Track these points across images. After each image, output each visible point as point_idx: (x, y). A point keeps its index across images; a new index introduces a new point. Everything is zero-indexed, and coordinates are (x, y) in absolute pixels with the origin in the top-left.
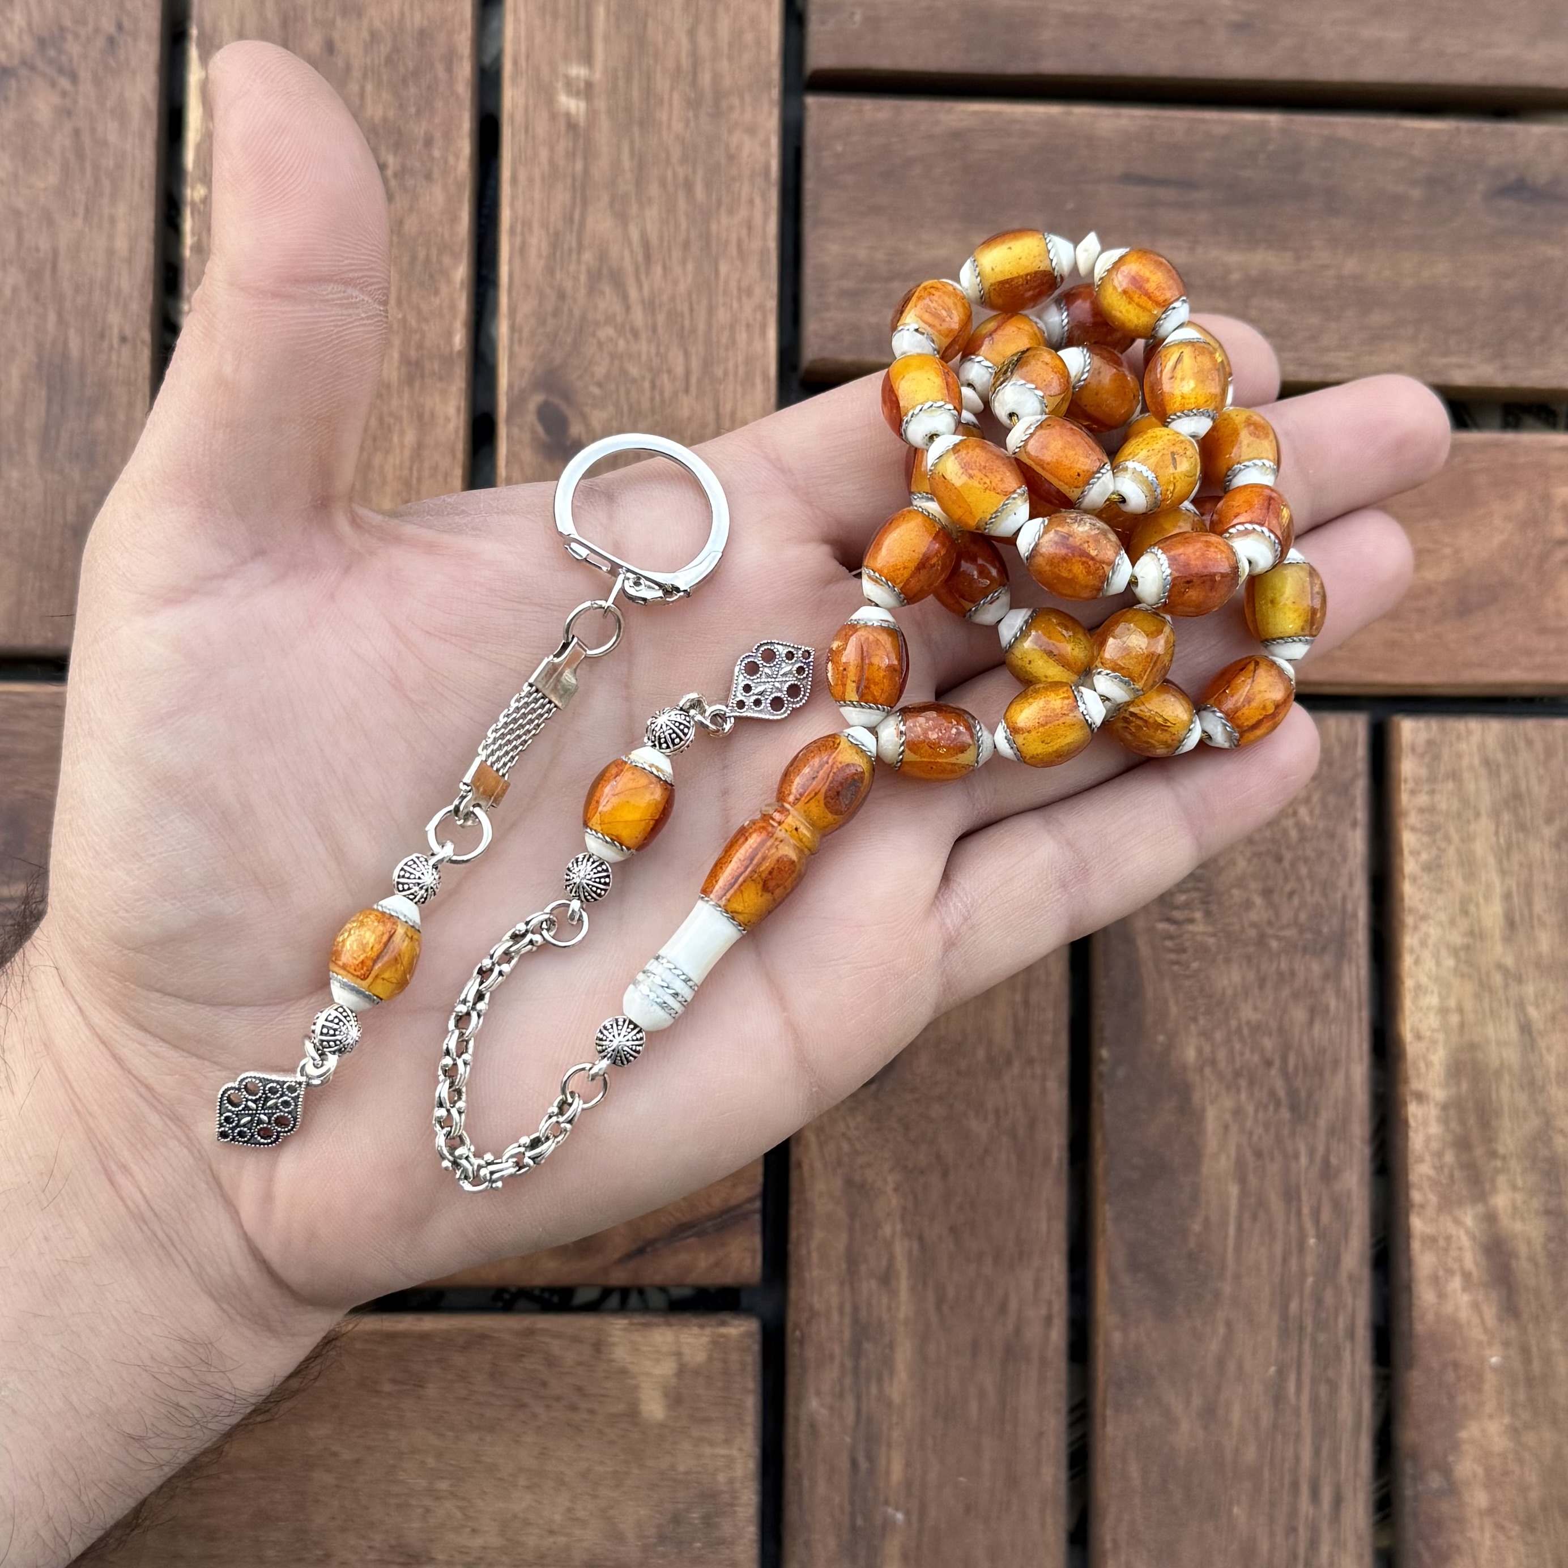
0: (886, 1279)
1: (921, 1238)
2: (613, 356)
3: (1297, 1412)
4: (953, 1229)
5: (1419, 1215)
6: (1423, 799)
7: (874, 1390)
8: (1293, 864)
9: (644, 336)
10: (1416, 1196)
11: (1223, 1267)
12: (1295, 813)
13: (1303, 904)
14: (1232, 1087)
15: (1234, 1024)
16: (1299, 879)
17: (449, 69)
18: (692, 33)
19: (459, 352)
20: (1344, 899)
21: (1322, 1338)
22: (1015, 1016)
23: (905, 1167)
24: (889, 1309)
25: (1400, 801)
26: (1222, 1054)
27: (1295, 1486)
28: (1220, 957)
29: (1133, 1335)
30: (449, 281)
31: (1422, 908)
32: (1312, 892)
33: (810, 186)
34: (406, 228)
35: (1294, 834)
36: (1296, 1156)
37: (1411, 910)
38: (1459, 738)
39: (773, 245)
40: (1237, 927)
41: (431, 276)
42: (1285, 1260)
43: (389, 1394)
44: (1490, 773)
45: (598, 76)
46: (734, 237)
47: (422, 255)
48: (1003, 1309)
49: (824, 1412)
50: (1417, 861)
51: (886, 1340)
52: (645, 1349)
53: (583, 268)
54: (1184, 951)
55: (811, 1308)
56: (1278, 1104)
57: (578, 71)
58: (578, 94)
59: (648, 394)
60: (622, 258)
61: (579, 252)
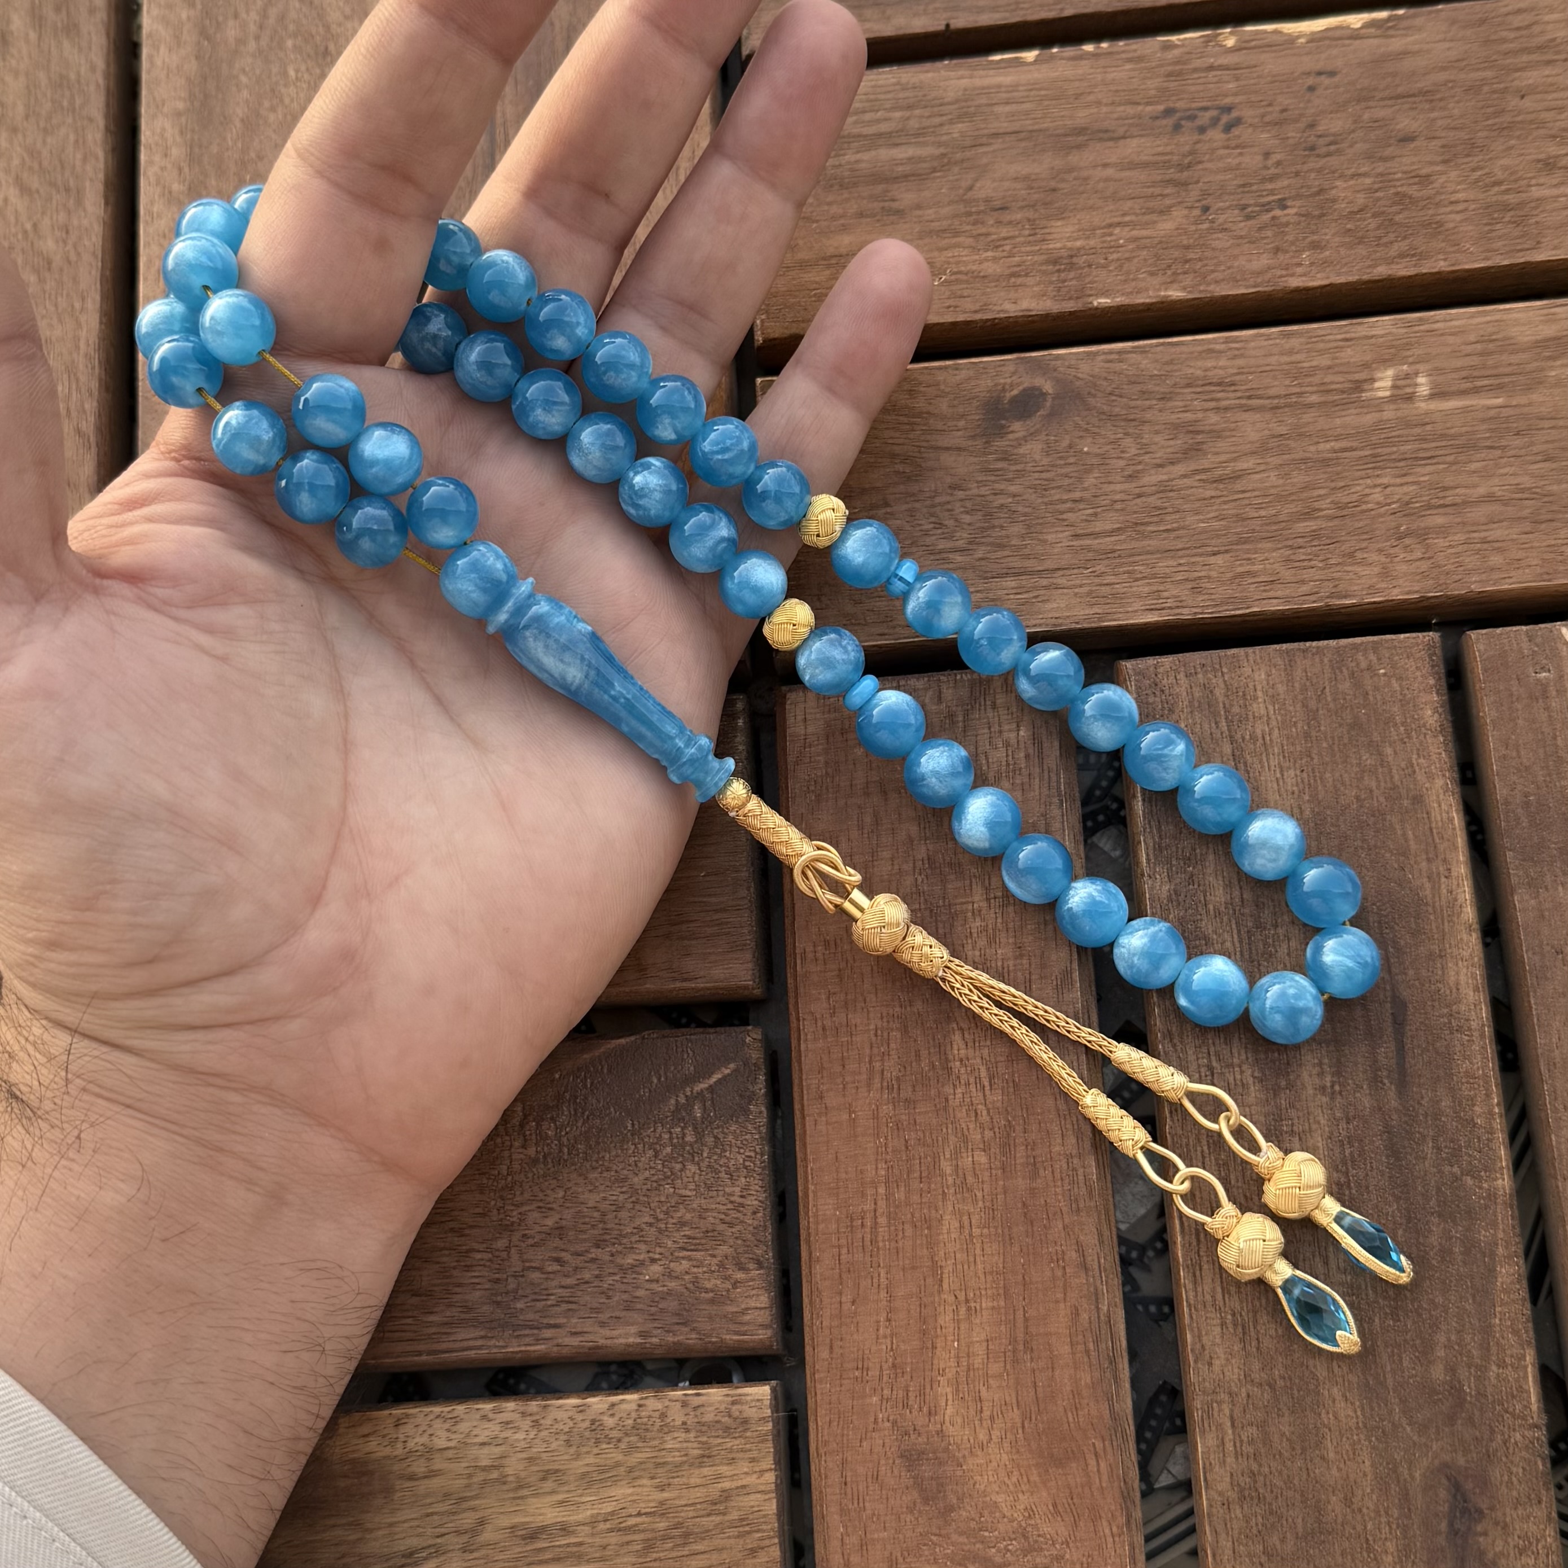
2: (1103, 456)
6: (677, 1417)
8: (593, 1260)
9: (1131, 486)
12: (653, 1261)
13: (549, 1276)
16: (576, 1269)
17: (1402, 256)
18: (1489, 498)
19: (1089, 303)
20: (556, 1326)
25: (671, 1390)
30: (1165, 284)
31: (548, 1421)
32: (563, 1287)
34: (1220, 235)
37: (545, 1408)
38: (753, 1460)
39: (1256, 608)
40: (518, 1199)
44: (712, 1503)
45: (1422, 406)
46: (1257, 567)
50: (603, 1414)
53: (1200, 415)
57: (1423, 385)
58: (1394, 387)
60: (1217, 453)
61: (1217, 409)
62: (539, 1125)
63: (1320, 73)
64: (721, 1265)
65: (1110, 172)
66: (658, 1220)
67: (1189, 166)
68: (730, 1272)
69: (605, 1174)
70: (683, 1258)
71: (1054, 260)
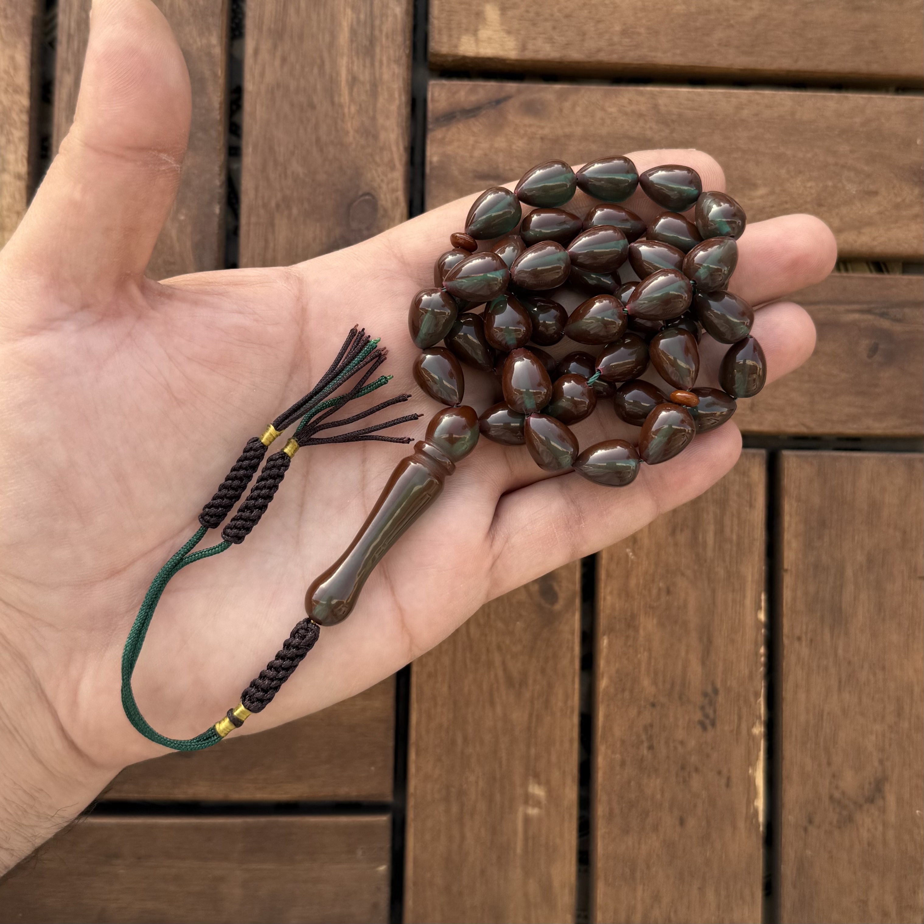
63: (729, 779)
65: (683, 654)
67: (680, 698)
71: (633, 617)
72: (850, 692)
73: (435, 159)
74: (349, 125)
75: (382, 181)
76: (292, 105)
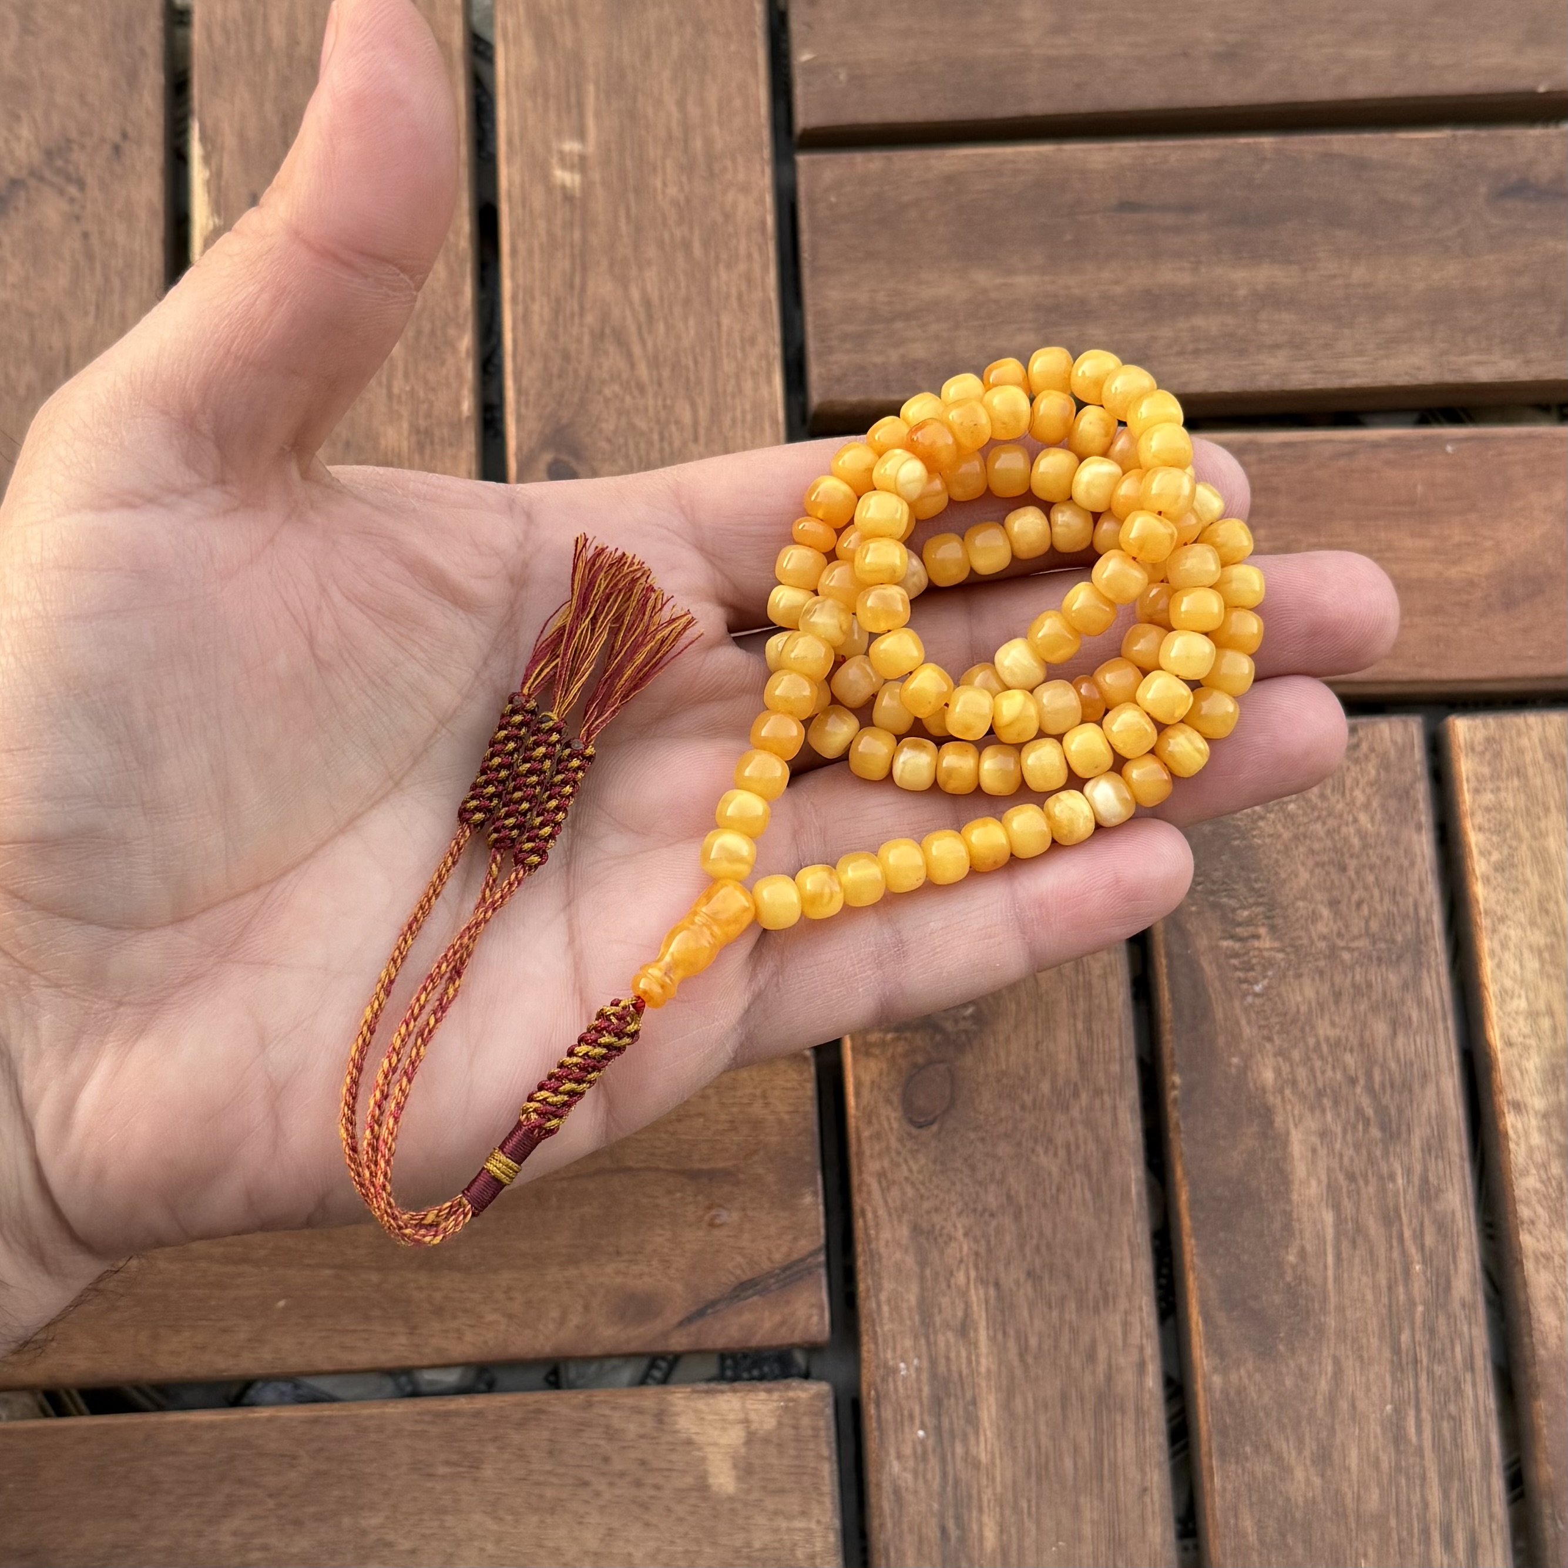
0: (965, 1329)
1: (997, 1285)
2: (621, 412)
3: (1420, 1451)
4: (1030, 1274)
5: (1530, 1233)
6: (1488, 798)
7: (959, 1450)
8: (1357, 873)
9: (650, 391)
10: (1524, 1212)
11: (1325, 1299)
12: (1356, 820)
13: (1373, 913)
14: (1315, 1106)
15: (1311, 1041)
16: (1366, 888)
18: (681, 104)
19: (468, 418)
20: (1416, 905)
21: (1438, 1370)
22: (1079, 1047)
23: (975, 1210)
24: (969, 1361)
25: (1464, 802)
26: (1302, 1073)
27: (1426, 1532)
28: (1291, 973)
29: (1234, 1377)
30: (455, 350)
31: (1499, 911)
32: (1382, 900)
33: (805, 238)
35: (1356, 841)
36: (1392, 1177)
37: (1486, 912)
38: (1519, 734)
39: (773, 295)
40: (1306, 941)
41: (437, 348)
42: (1390, 1288)
43: (444, 1477)
44: (1556, 765)
45: (591, 148)
46: (734, 291)
47: (427, 327)
48: (1091, 1356)
49: (909, 1476)
50: (1489, 861)
51: (969, 1396)
52: (710, 1417)
53: (586, 330)
54: (1252, 969)
55: (886, 1365)
56: (1367, 1122)
57: (571, 146)
58: (571, 168)
59: (657, 446)
60: (624, 318)
61: (582, 315)
62: (1240, 924)
64: (1357, 761)
66: (1319, 818)
68: (1361, 756)
69: (1282, 862)
70: (1351, 795)
71: (421, 448)
72: (51, 348)
73: (808, 1199)
74: (965, 1248)
75: (899, 1153)
76: (1069, 1277)
